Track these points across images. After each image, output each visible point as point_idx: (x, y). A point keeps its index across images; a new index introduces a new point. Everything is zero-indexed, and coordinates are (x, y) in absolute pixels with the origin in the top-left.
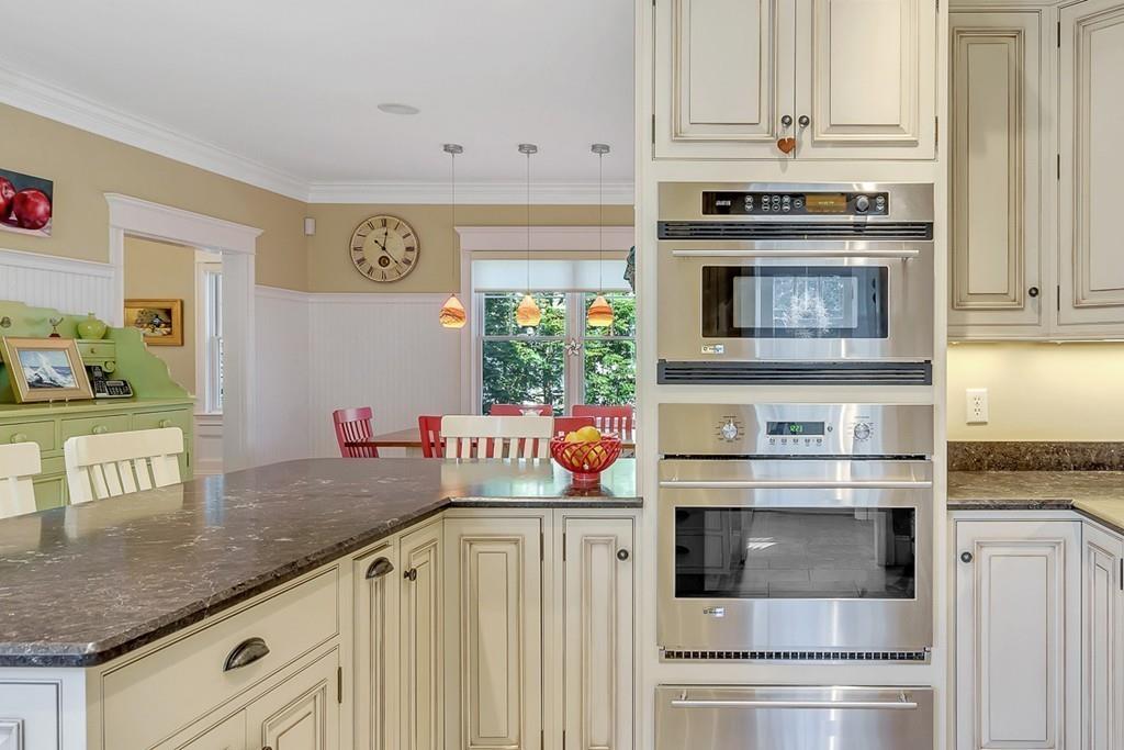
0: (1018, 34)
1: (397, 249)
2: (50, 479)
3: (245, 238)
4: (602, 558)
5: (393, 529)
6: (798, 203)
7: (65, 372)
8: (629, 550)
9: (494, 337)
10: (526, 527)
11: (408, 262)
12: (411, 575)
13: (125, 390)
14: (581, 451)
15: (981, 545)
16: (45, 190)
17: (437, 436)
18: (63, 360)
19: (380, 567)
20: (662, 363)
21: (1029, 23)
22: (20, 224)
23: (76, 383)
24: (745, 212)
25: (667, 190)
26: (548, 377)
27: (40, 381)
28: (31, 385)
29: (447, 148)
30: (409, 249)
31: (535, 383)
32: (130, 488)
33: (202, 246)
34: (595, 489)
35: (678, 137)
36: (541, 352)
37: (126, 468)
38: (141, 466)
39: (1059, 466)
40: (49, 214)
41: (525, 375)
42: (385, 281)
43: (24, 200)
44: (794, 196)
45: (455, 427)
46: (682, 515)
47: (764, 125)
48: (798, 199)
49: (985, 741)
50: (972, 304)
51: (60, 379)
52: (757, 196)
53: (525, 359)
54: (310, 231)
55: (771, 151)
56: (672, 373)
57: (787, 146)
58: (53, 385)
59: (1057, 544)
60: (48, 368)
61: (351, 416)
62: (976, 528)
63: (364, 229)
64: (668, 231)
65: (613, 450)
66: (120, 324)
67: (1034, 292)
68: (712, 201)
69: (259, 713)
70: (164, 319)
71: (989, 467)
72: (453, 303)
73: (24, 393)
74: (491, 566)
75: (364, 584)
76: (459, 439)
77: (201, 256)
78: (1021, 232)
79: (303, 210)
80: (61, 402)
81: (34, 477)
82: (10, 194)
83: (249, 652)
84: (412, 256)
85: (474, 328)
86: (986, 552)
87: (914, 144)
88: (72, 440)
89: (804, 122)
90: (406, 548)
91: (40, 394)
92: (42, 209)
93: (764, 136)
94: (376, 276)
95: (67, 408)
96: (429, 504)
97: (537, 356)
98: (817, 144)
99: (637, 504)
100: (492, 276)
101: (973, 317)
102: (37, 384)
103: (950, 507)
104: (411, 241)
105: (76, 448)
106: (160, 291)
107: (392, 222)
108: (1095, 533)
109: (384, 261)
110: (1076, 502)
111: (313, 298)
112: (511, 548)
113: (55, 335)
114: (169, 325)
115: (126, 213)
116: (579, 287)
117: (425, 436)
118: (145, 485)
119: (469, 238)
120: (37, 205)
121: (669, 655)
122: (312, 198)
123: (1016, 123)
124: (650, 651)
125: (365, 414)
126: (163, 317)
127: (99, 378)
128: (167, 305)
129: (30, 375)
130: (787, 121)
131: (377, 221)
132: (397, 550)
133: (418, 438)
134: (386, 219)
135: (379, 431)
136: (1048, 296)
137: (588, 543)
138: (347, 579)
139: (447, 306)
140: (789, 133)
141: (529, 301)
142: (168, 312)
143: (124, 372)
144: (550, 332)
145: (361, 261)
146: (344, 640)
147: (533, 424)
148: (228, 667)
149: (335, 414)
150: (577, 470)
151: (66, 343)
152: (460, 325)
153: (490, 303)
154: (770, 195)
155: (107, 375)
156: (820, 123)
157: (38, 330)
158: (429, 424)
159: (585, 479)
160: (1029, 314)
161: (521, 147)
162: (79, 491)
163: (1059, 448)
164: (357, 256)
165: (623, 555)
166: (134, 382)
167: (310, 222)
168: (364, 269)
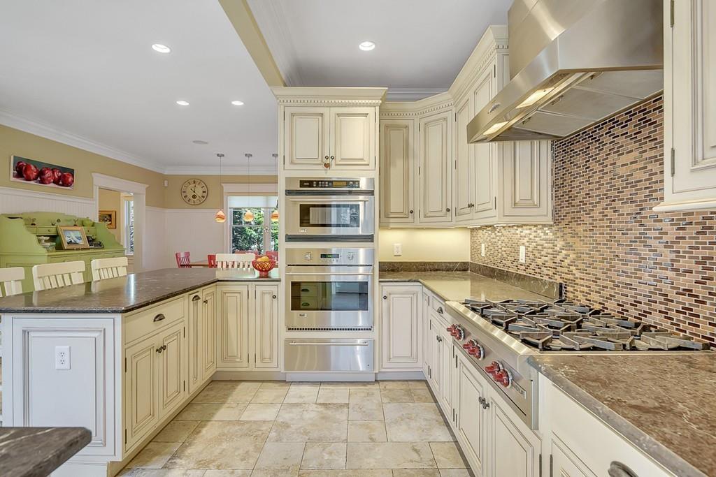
0: (406, 127)
1: (199, 192)
2: (87, 272)
3: (142, 188)
4: (268, 298)
5: (201, 286)
6: (330, 184)
7: (79, 238)
8: (276, 295)
9: (237, 225)
10: (242, 288)
11: (203, 197)
12: (206, 302)
13: (100, 245)
14: (262, 264)
15: (390, 294)
16: (72, 172)
17: (214, 262)
18: (79, 234)
19: (196, 298)
20: (287, 235)
21: (410, 123)
22: (63, 185)
23: (83, 242)
24: (313, 187)
25: (288, 180)
26: (259, 241)
27: (71, 241)
28: (68, 243)
29: (218, 155)
30: (204, 192)
31: (254, 243)
32: (111, 276)
33: (123, 191)
34: (267, 276)
35: (292, 163)
36: (256, 231)
37: (110, 270)
38: (114, 270)
39: (425, 270)
40: (73, 181)
41: (251, 241)
42: (194, 204)
43: (64, 176)
44: (329, 182)
45: (220, 258)
46: (293, 284)
47: (320, 159)
48: (331, 183)
49: (391, 357)
50: (391, 216)
51: (78, 241)
52: (318, 182)
53: (249, 234)
54: (166, 185)
55: (322, 167)
56: (290, 238)
57: (327, 165)
58: (76, 243)
59: (416, 294)
60: (74, 237)
61: (182, 255)
62: (388, 288)
63: (186, 184)
64: (289, 193)
65: (273, 265)
66: (97, 221)
67: (412, 212)
68: (302, 183)
69: (163, 335)
70: (109, 218)
71: (401, 270)
72: (221, 213)
73: (66, 246)
74: (232, 301)
75: (192, 302)
76: (222, 262)
77: (122, 194)
78: (408, 192)
79: (163, 177)
80: (78, 249)
81: (83, 272)
82: (60, 174)
83: (160, 317)
84: (205, 194)
85: (228, 223)
86: (392, 296)
87: (368, 165)
88: (94, 260)
89: (332, 158)
90: (204, 294)
91: (71, 247)
92: (70, 179)
93: (320, 162)
94: (191, 202)
95: (81, 251)
96: (212, 280)
97: (254, 233)
98: (336, 165)
99: (279, 281)
100: (235, 202)
101: (392, 220)
102: (70, 243)
103: (380, 282)
104: (205, 189)
105: (95, 263)
106: (109, 208)
107: (198, 181)
108: (425, 290)
109: (194, 197)
110: (420, 280)
111: (167, 211)
112: (238, 295)
113: (75, 225)
114: (110, 221)
115: (100, 180)
116: (270, 206)
117: (210, 262)
118: (116, 275)
119: (227, 188)
120: (68, 178)
121: (289, 329)
122: (166, 173)
123: (406, 155)
124: (283, 328)
125: (188, 255)
127: (91, 241)
128: (110, 213)
129: (68, 239)
130: (327, 158)
131: (192, 181)
132: (201, 293)
133: (208, 263)
134: (195, 180)
135: (192, 261)
136: (416, 213)
137: (263, 293)
138: (186, 301)
139: (218, 214)
140: (328, 162)
141: (249, 212)
142: (110, 216)
143: (100, 238)
144: (259, 223)
145: (186, 197)
146: (186, 319)
147: (249, 257)
148: (155, 321)
149: (176, 254)
150: (261, 271)
151: (79, 228)
152: (223, 221)
153: (235, 213)
154: (322, 181)
155: (93, 240)
156: (338, 158)
157: (69, 223)
158: (211, 258)
159: (263, 273)
160: (410, 219)
161: (246, 155)
162: (96, 277)
163: (425, 264)
164: (184, 195)
165: (274, 297)
166: (104, 243)
167: (166, 182)
168: (187, 199)
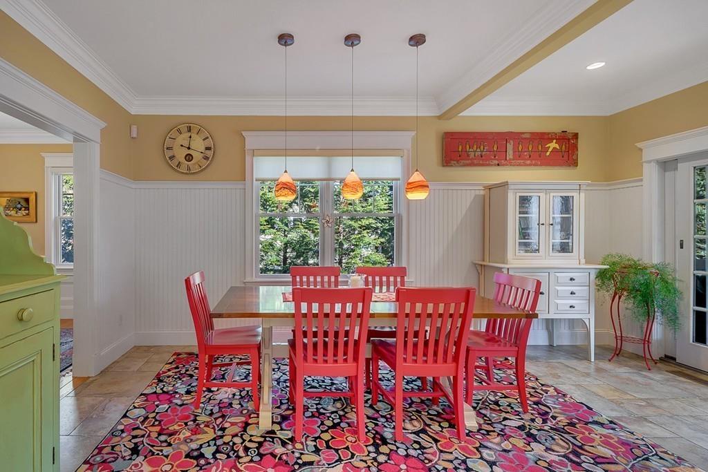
1: (198, 144)
11: (207, 158)
30: (208, 148)
42: (189, 173)
54: (134, 135)
63: (174, 133)
70: (24, 205)
79: (129, 120)
84: (210, 153)
85: (254, 207)
94: (183, 169)
104: (209, 143)
107: (195, 128)
109: (189, 157)
111: (137, 186)
114: (27, 209)
116: (334, 176)
119: (252, 140)
122: (137, 110)
126: (23, 203)
128: (25, 196)
131: (183, 128)
134: (190, 126)
142: (27, 200)
145: (172, 158)
164: (169, 154)
167: (134, 128)
168: (174, 163)
